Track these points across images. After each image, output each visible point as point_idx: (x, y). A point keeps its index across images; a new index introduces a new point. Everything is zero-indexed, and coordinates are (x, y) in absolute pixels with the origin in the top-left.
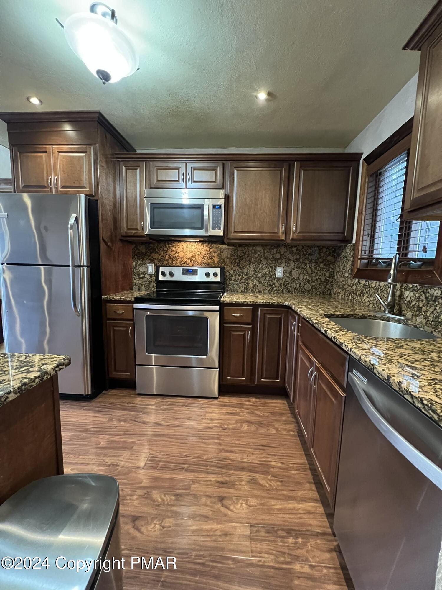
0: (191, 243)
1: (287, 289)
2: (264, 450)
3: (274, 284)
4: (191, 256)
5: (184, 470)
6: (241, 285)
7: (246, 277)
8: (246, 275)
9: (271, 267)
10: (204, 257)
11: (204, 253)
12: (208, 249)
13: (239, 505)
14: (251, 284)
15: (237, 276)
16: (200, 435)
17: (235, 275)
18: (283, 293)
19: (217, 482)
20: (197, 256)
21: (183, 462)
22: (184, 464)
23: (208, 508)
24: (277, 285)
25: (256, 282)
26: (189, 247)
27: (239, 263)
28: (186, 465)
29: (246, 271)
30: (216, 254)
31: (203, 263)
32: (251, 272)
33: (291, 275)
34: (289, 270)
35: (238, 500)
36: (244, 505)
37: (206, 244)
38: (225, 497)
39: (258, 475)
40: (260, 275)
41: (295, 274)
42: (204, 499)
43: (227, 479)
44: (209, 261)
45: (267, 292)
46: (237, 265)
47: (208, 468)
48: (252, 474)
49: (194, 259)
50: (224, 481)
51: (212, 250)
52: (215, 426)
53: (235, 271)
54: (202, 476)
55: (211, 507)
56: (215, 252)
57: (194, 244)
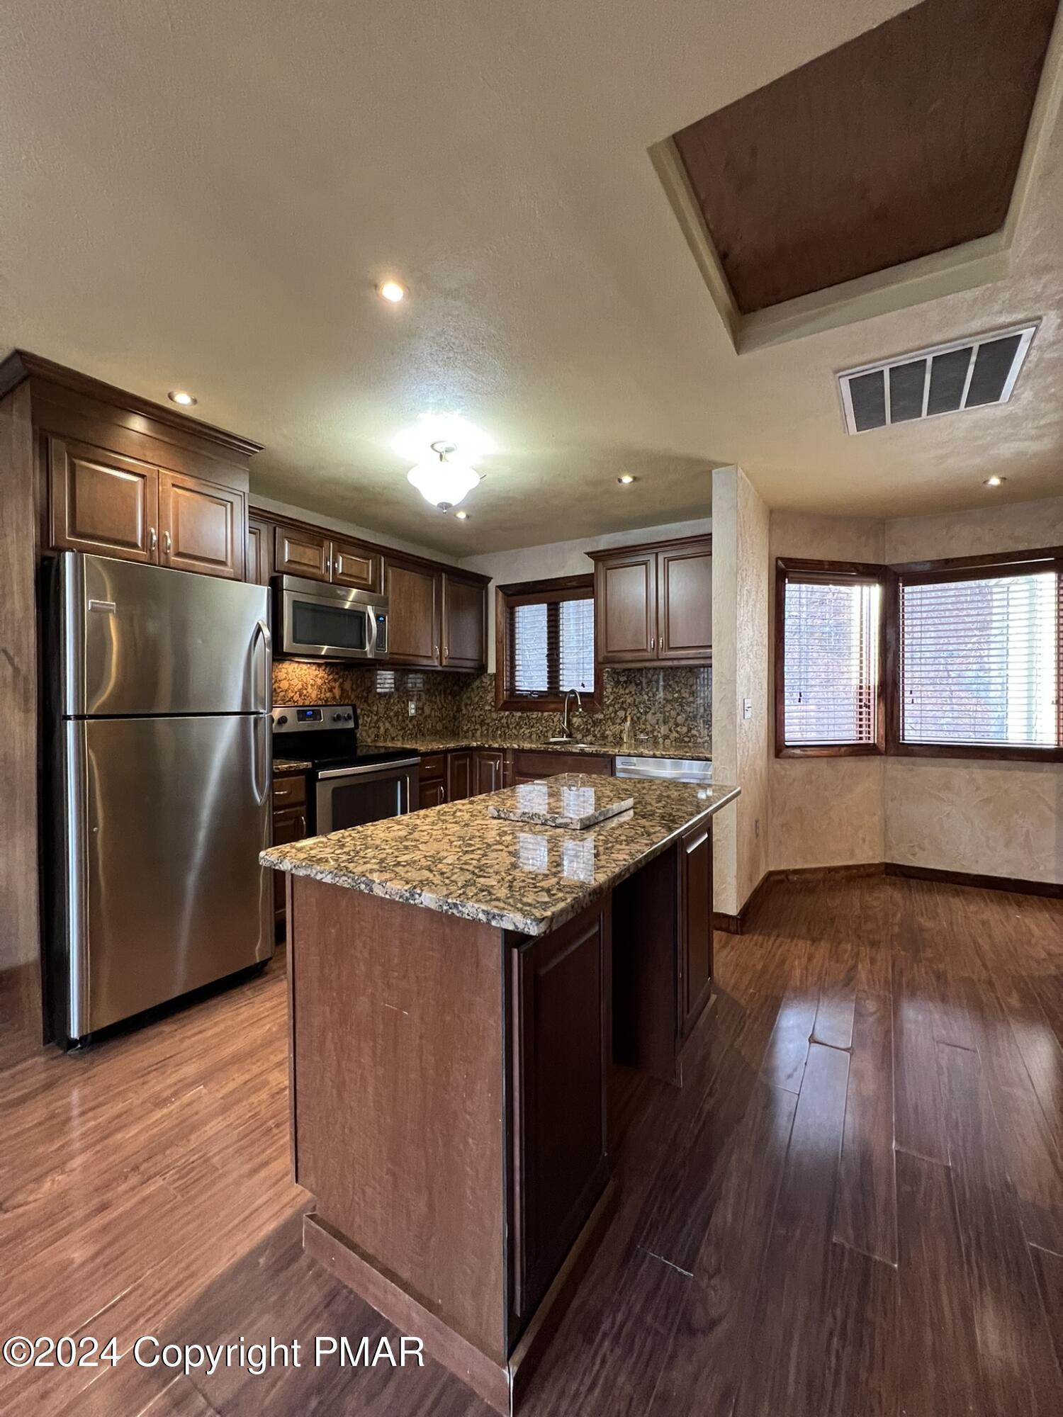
1: (420, 730)
3: (407, 725)
4: (301, 687)
6: (370, 731)
7: (376, 718)
8: (376, 715)
9: (404, 702)
10: (320, 688)
11: (319, 682)
12: (326, 675)
14: (382, 728)
15: (366, 718)
17: (363, 716)
18: (416, 736)
20: (310, 686)
24: (411, 727)
25: (388, 725)
26: (297, 671)
27: (367, 697)
29: (375, 708)
30: (337, 684)
31: (320, 699)
32: (382, 711)
33: (423, 712)
34: (420, 705)
37: (323, 668)
40: (392, 714)
41: (427, 710)
44: (328, 694)
45: (400, 738)
46: (365, 701)
49: (305, 692)
51: (331, 677)
53: (362, 710)
56: (335, 680)
57: (305, 667)
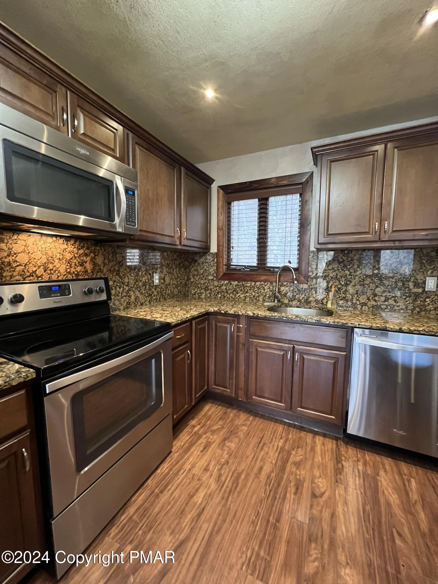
0: (44, 238)
1: (163, 295)
2: (264, 444)
3: (153, 292)
4: (46, 260)
5: (277, 524)
6: (122, 300)
7: (127, 288)
8: (127, 286)
9: (150, 274)
10: (69, 262)
11: (68, 256)
12: (75, 250)
13: (320, 484)
14: (133, 297)
15: (118, 289)
16: (228, 490)
17: (116, 288)
18: (160, 301)
19: (295, 494)
20: (57, 261)
21: (265, 522)
22: (268, 521)
23: (324, 511)
24: (155, 293)
25: (137, 293)
26: (40, 244)
27: (119, 271)
28: (271, 519)
29: (126, 280)
30: (88, 259)
31: (69, 273)
32: (132, 282)
33: (165, 281)
34: (163, 276)
35: (315, 483)
36: (320, 480)
37: (72, 242)
38: (312, 492)
39: (291, 459)
40: (140, 284)
41: (167, 280)
42: (314, 511)
43: (292, 484)
44: (79, 269)
45: (148, 303)
46: (117, 274)
47: (278, 497)
48: (289, 462)
49: (51, 266)
50: (295, 487)
51: (81, 251)
52: (220, 470)
53: (114, 281)
54: (288, 506)
55: (322, 507)
56: (86, 255)
57: (50, 240)
